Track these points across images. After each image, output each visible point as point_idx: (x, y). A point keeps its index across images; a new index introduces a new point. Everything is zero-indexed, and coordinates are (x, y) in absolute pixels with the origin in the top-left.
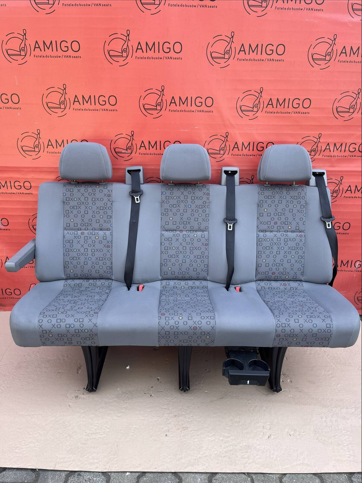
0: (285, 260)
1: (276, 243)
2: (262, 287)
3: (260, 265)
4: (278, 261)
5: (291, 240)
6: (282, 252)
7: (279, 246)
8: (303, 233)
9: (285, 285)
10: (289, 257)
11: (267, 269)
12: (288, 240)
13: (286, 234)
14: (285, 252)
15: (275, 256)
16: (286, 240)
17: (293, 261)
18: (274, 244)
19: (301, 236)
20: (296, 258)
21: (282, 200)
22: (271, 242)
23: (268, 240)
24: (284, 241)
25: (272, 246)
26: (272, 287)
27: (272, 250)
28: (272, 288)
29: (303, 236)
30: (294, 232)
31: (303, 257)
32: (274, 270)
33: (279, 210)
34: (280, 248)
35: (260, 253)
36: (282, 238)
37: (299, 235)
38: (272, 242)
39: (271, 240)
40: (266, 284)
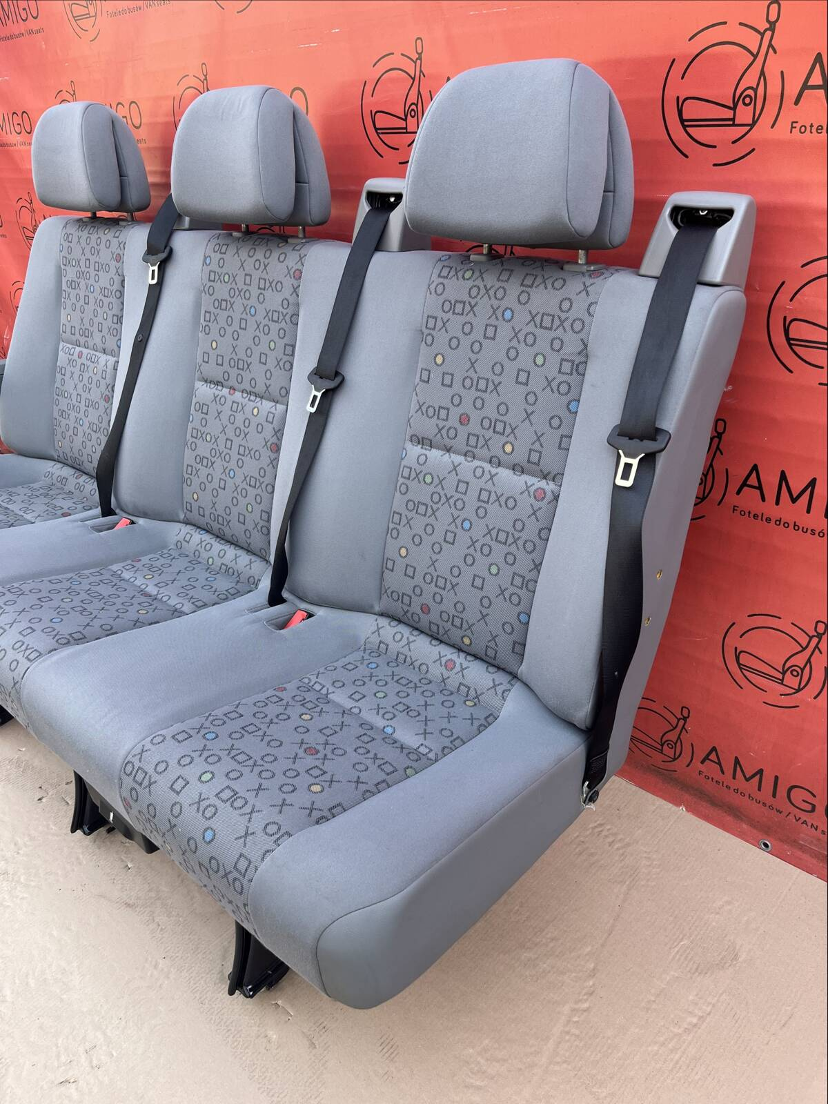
0: (468, 573)
1: (452, 497)
2: (381, 642)
3: (390, 565)
4: (443, 568)
5: (503, 500)
6: (463, 540)
7: (456, 513)
8: (551, 483)
9: (449, 665)
10: (481, 567)
11: (407, 586)
12: (493, 497)
13: (494, 471)
14: (474, 543)
15: (437, 548)
16: (484, 496)
17: (491, 589)
18: (444, 500)
19: (540, 495)
20: (505, 581)
21: (496, 327)
22: (436, 490)
23: (428, 479)
24: (479, 500)
25: (435, 507)
26: (409, 654)
27: (432, 520)
28: (408, 659)
29: (549, 496)
30: (523, 472)
31: (531, 585)
32: (427, 599)
33: (483, 369)
34: (458, 521)
35: (397, 517)
36: (475, 485)
37: (532, 489)
38: (439, 489)
39: (436, 481)
40: (398, 637)
